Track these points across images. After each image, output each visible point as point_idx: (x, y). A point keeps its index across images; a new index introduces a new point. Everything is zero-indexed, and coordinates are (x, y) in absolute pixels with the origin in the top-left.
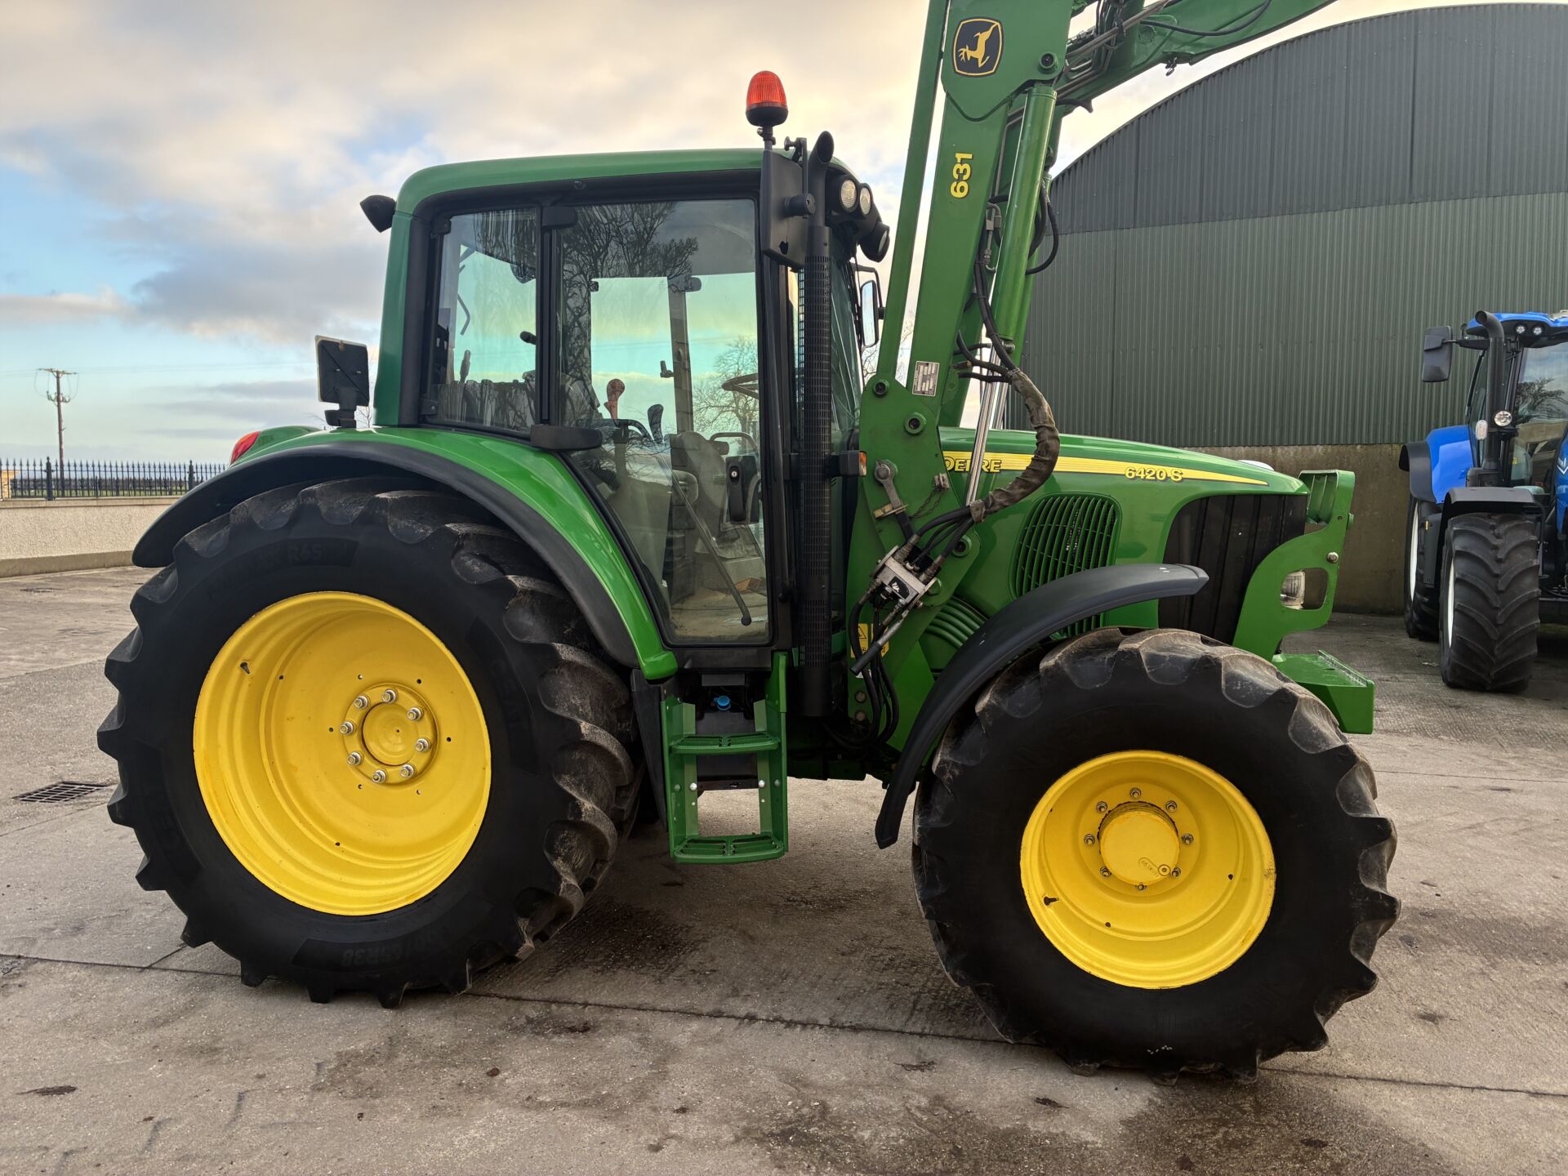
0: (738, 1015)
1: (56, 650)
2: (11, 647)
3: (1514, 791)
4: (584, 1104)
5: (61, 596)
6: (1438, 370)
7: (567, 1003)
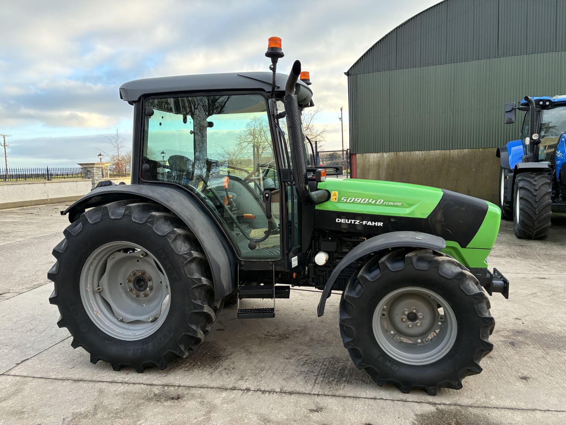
0: (242, 388)
3: (547, 279)
6: (511, 119)
7: (172, 386)
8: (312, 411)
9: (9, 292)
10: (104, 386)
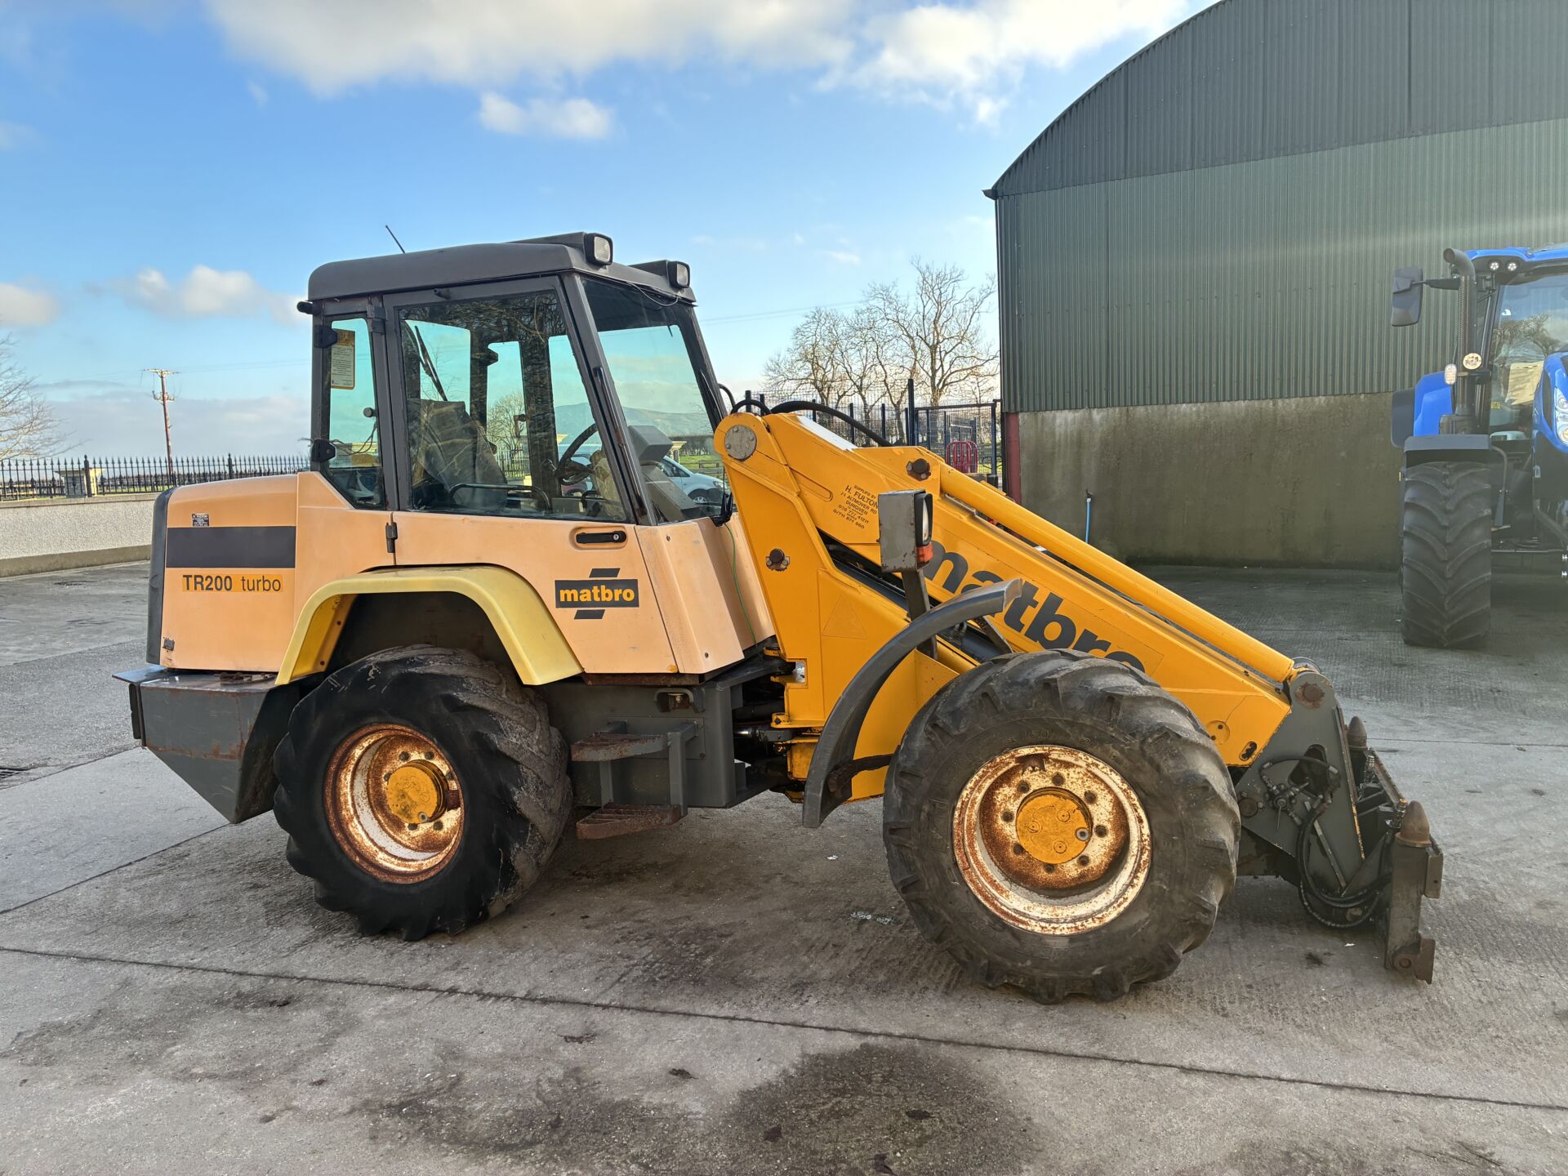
0: (442, 988)
1: (54, 641)
2: (16, 638)
4: (232, 1076)
5: (90, 588)
7: (286, 977)
8: (570, 1039)
9: (45, 765)
10: (137, 971)
